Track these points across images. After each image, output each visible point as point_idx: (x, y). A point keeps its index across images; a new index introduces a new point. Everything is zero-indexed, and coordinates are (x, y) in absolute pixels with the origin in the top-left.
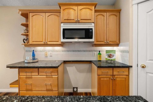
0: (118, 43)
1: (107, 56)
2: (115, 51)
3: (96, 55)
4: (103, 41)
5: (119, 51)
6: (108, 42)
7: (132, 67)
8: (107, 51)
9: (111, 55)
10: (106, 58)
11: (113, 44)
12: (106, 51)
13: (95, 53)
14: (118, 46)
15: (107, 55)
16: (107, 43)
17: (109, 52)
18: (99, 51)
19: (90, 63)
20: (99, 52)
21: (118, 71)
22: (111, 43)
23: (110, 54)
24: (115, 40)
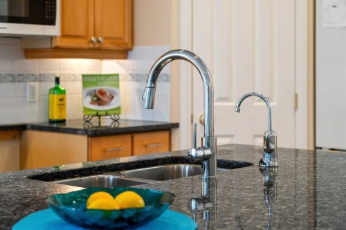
0: (129, 46)
1: (89, 99)
2: (117, 75)
3: (37, 99)
4: (82, 37)
5: (130, 78)
6: (100, 39)
7: (176, 125)
8: (87, 79)
9: (102, 93)
10: (86, 109)
11: (114, 47)
12: (84, 76)
13: (33, 88)
14: (126, 57)
15: (89, 94)
16: (97, 46)
17: (95, 83)
18: (57, 80)
19: (15, 137)
20: (53, 85)
21: (145, 143)
22: (108, 45)
23: (97, 88)
24: (121, 35)
